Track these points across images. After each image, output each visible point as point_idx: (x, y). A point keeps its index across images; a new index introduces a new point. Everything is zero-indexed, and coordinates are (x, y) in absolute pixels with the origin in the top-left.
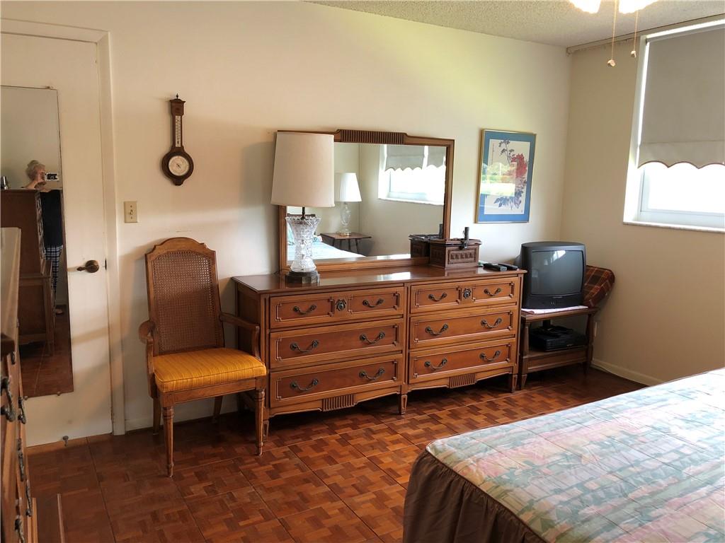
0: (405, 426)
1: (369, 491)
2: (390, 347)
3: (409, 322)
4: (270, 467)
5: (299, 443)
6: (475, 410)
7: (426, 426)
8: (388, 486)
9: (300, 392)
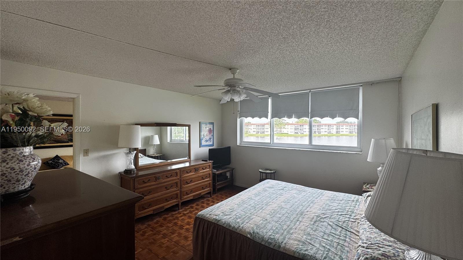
0: (183, 211)
1: (175, 233)
2: (175, 189)
3: (181, 180)
4: (141, 232)
5: (150, 223)
6: (203, 203)
7: (189, 210)
8: (181, 230)
9: (146, 209)
